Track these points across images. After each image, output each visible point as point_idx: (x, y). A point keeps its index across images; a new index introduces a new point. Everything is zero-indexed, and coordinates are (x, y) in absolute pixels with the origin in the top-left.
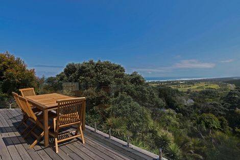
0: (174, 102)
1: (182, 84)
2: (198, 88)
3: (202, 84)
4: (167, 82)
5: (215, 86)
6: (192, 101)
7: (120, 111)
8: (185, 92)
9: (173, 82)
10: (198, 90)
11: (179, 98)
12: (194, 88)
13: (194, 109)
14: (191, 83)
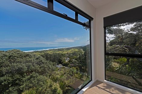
0: (61, 60)
1: (65, 50)
2: (71, 51)
3: (73, 49)
4: (58, 49)
5: (77, 50)
6: (69, 59)
7: (31, 85)
8: (66, 54)
9: (61, 49)
10: (71, 52)
11: (63, 58)
12: (69, 51)
13: (70, 62)
14: (68, 49)
